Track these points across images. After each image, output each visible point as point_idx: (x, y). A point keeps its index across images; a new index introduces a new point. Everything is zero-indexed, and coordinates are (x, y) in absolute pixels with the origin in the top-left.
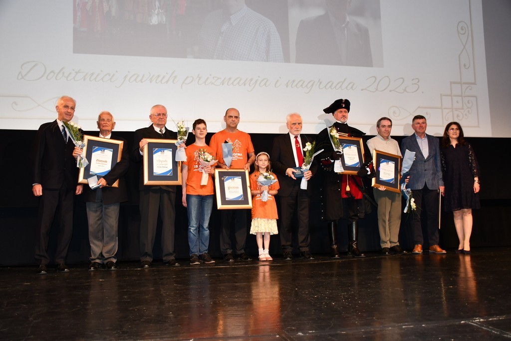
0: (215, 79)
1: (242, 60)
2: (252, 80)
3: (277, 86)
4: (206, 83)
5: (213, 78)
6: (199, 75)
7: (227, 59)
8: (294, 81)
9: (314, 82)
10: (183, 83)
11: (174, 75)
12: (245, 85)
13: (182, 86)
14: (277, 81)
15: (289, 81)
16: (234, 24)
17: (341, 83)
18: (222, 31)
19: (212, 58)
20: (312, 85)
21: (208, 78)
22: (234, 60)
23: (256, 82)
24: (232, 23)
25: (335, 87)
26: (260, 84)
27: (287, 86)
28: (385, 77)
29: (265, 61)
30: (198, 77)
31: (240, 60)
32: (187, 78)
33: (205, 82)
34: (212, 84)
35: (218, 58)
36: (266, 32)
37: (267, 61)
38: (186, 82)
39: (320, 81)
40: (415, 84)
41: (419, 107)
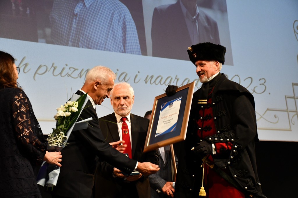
0: (72, 70)
1: (99, 49)
3: (136, 82)
4: (63, 75)
5: (70, 68)
6: (53, 64)
7: (83, 47)
8: (152, 77)
9: (171, 79)
10: (36, 73)
11: (24, 63)
13: (34, 77)
14: (136, 76)
15: (147, 76)
16: (87, 6)
18: (76, 12)
19: (67, 44)
20: (170, 82)
21: (63, 69)
22: (90, 48)
24: (86, 4)
27: (146, 83)
28: (235, 76)
29: (123, 52)
30: (52, 66)
31: (96, 49)
32: (40, 67)
33: (61, 73)
34: (69, 76)
35: (73, 46)
36: (122, 19)
37: (125, 52)
38: (39, 72)
39: (177, 78)
40: (262, 84)
41: (268, 110)
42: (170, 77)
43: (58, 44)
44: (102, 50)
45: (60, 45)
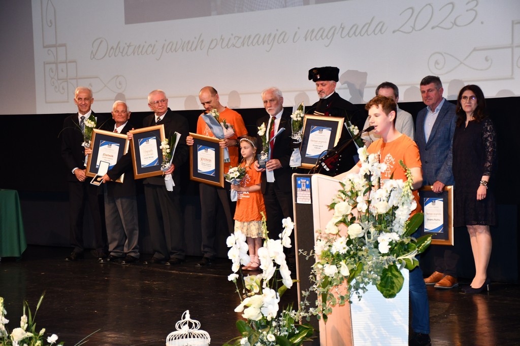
0: (237, 38)
2: (270, 35)
3: (295, 41)
4: (229, 46)
5: (235, 38)
6: (222, 36)
7: (246, 11)
8: (313, 31)
9: (335, 29)
10: (209, 48)
11: (201, 40)
12: (263, 44)
13: (207, 52)
14: (296, 34)
15: (308, 32)
17: (368, 25)
20: (334, 34)
21: (230, 39)
23: (274, 37)
25: (360, 32)
26: (278, 40)
27: (306, 40)
28: (427, 5)
29: (284, 7)
30: (221, 38)
31: (258, 10)
32: (212, 41)
33: (227, 45)
34: (234, 46)
35: (239, 12)
37: (286, 7)
38: (211, 47)
39: (342, 26)
40: (471, 9)
41: (475, 50)
42: (334, 27)
43: (226, 13)
44: (263, 9)
45: (227, 14)
